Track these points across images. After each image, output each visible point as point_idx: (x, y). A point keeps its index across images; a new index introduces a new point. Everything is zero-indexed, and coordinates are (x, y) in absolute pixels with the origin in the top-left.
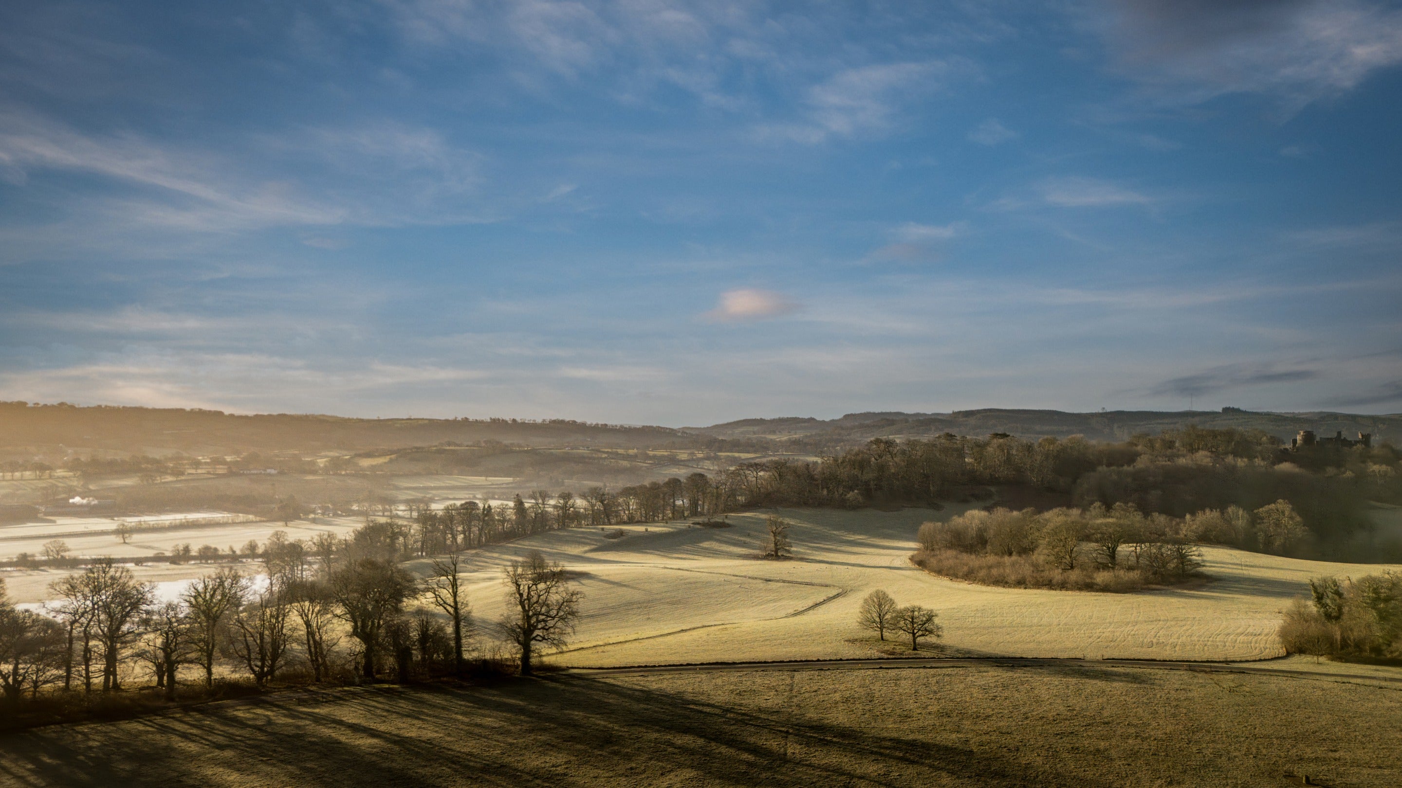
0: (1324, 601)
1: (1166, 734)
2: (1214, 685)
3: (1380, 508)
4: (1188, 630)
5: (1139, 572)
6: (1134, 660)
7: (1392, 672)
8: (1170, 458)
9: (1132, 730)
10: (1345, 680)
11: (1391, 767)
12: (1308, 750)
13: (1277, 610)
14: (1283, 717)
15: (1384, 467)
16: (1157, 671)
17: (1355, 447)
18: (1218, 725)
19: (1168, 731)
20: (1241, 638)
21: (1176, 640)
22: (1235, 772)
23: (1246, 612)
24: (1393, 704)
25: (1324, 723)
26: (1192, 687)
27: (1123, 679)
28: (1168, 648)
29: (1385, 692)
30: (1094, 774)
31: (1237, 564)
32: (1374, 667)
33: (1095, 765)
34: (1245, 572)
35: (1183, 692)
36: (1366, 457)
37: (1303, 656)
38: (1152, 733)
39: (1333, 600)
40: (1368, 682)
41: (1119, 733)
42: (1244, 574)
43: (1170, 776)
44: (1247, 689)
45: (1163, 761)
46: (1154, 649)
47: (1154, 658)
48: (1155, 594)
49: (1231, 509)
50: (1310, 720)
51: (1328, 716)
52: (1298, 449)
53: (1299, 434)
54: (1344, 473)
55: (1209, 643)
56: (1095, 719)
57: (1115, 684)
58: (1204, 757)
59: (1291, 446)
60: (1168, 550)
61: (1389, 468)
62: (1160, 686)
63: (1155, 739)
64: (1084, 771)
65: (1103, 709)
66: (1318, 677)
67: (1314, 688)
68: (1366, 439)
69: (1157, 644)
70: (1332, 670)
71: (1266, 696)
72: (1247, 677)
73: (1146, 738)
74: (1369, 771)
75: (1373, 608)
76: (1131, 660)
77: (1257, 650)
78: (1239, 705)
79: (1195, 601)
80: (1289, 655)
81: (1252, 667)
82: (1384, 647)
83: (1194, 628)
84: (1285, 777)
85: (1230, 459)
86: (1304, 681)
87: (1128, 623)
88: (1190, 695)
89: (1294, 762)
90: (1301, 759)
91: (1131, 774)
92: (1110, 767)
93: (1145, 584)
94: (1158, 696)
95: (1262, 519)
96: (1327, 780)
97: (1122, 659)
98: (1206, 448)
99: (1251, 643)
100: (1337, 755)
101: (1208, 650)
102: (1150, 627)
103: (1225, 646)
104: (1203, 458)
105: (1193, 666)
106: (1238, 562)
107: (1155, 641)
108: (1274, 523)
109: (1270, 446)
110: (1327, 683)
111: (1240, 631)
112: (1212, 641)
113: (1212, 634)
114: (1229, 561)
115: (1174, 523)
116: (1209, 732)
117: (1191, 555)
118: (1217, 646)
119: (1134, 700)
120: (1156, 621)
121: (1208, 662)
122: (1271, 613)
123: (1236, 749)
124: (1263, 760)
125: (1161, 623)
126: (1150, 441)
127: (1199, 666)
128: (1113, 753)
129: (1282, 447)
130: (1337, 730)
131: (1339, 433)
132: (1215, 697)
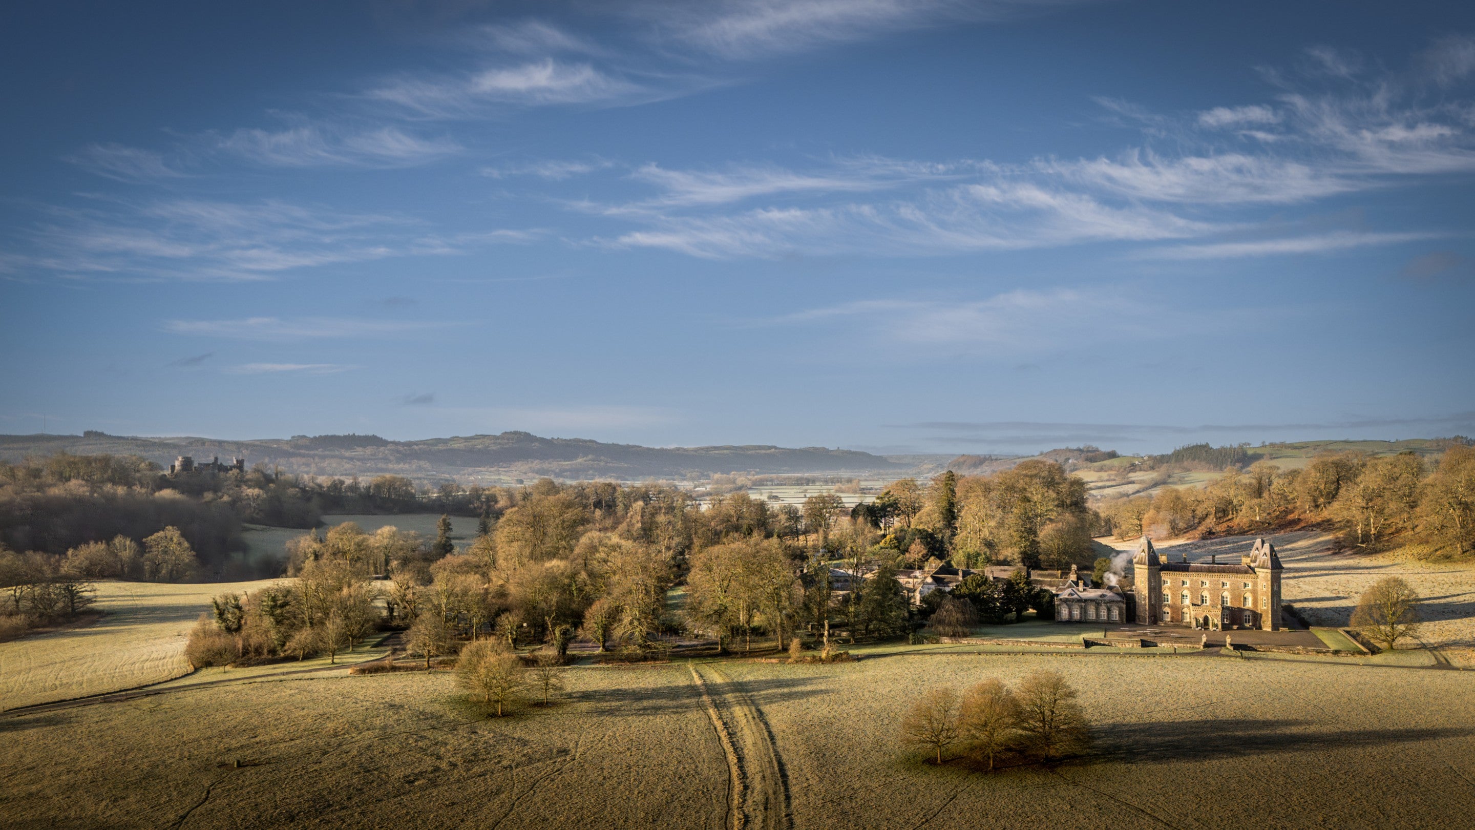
0: (225, 617)
1: (98, 762)
2: (133, 710)
3: (252, 529)
4: (90, 667)
5: (23, 616)
6: (41, 704)
7: (287, 667)
8: (40, 488)
9: (61, 768)
10: (251, 681)
11: (301, 737)
12: (233, 742)
13: (176, 633)
14: (205, 722)
15: (256, 491)
16: (70, 710)
17: (230, 472)
18: (147, 743)
19: (99, 759)
20: (148, 664)
21: (81, 678)
22: (174, 776)
23: (146, 640)
24: (293, 691)
25: (241, 718)
26: (112, 716)
27: (36, 725)
28: (74, 687)
29: (284, 683)
30: (34, 816)
31: (128, 596)
32: (272, 666)
33: (32, 808)
34: (137, 602)
35: (104, 723)
36: (241, 481)
37: (210, 669)
38: (84, 765)
39: (234, 613)
40: (270, 678)
41: (48, 773)
42: (137, 605)
43: (113, 796)
44: (167, 707)
45: (102, 785)
46: (58, 691)
47: (63, 698)
48: (40, 638)
49: (118, 540)
50: (229, 719)
51: (244, 712)
52: (176, 475)
53: (177, 459)
54: (221, 498)
55: (116, 675)
56: (16, 768)
57: (27, 732)
58: (142, 771)
59: (170, 472)
60: (55, 589)
61: (261, 491)
62: (78, 722)
63: (89, 769)
64: (22, 815)
65: (21, 757)
66: (227, 683)
67: (226, 693)
68: (240, 465)
69: (61, 685)
70: (238, 676)
71: (186, 708)
72: (164, 697)
73: (79, 771)
74: (285, 744)
75: (271, 615)
76: (37, 705)
77: (166, 672)
78: (163, 721)
79: (91, 638)
80: (196, 670)
81: (165, 687)
82: (279, 648)
83: (96, 663)
84: (219, 767)
85: (108, 487)
86: (216, 689)
87: (19, 672)
88: (112, 723)
89: (223, 754)
90: (229, 750)
91: (73, 804)
92: (49, 805)
93: (27, 630)
94: (79, 732)
95: (151, 547)
96: (254, 760)
97: (27, 707)
98: (77, 476)
99: (158, 666)
100: (258, 739)
101: (118, 681)
102: (48, 671)
103: (133, 674)
104: (76, 487)
105: (108, 698)
106: (129, 593)
107: (57, 683)
108: (162, 551)
109: (148, 473)
110: (236, 687)
111: (144, 657)
112: (119, 672)
113: (117, 666)
114: (117, 594)
115: (52, 560)
116: (141, 750)
117: (83, 592)
118: (126, 675)
119: (54, 741)
120: (52, 664)
121: (121, 691)
122: (170, 637)
123: (170, 758)
124: (197, 759)
125: (58, 665)
126: (11, 469)
127: (111, 697)
128: (48, 792)
129: (161, 473)
130: (253, 720)
131: (216, 459)
132: (138, 720)
